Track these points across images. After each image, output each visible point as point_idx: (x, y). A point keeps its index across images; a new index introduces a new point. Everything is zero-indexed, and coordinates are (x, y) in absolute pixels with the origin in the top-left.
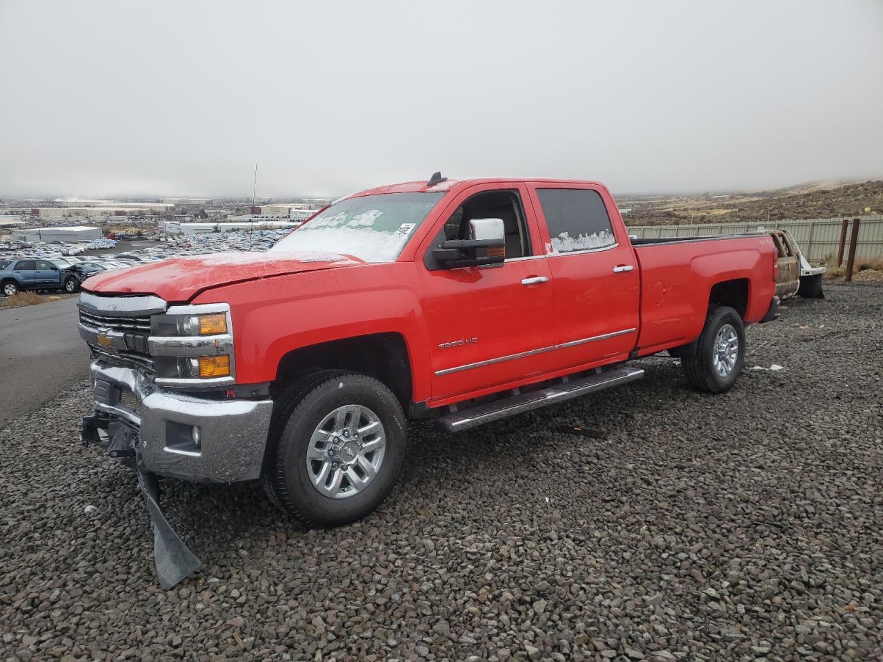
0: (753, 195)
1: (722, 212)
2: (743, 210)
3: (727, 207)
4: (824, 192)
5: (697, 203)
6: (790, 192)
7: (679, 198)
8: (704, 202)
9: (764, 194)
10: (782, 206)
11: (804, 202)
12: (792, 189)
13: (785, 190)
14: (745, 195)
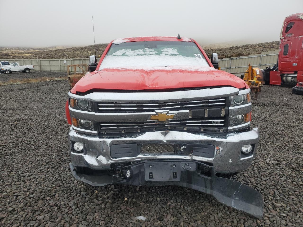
0: (36, 49)
1: (28, 55)
2: (36, 54)
3: (29, 53)
4: (61, 50)
5: (15, 51)
6: (48, 49)
7: (7, 49)
8: (18, 50)
9: (40, 49)
10: (49, 54)
11: (56, 53)
12: (49, 48)
13: (47, 48)
14: (33, 49)
